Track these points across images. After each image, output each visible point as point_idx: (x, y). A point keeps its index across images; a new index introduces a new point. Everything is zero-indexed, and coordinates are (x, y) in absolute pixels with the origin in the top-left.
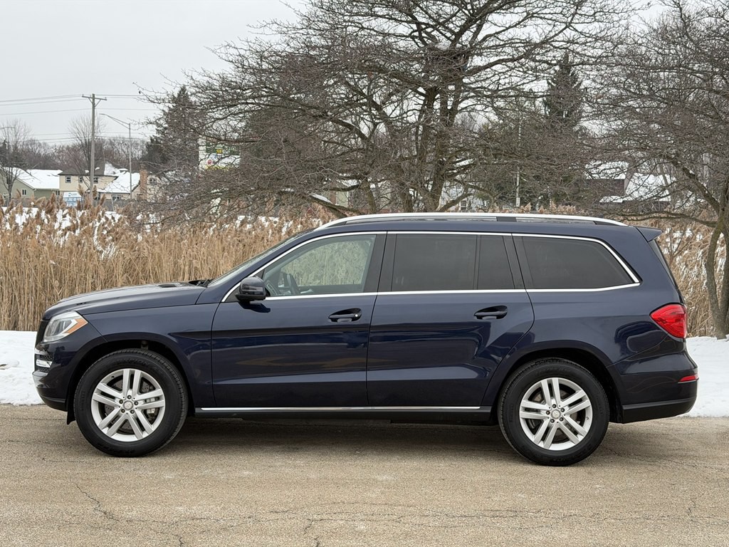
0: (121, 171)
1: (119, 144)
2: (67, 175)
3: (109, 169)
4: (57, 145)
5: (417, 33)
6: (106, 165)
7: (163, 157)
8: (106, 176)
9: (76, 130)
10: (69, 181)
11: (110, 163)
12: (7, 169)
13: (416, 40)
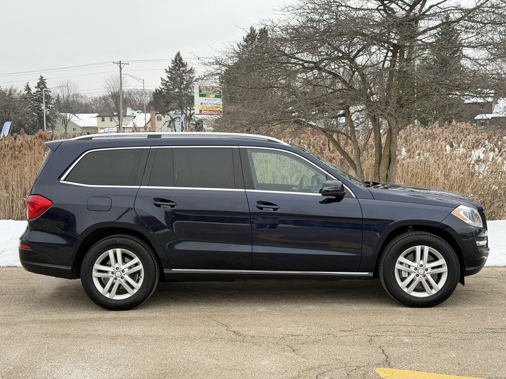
0: (138, 113)
1: (134, 93)
2: (102, 117)
3: (129, 112)
4: (93, 96)
5: (382, 7)
6: (128, 109)
7: (167, 102)
8: (129, 116)
9: (108, 86)
10: (103, 120)
11: (131, 107)
12: (63, 114)
13: (381, 12)
